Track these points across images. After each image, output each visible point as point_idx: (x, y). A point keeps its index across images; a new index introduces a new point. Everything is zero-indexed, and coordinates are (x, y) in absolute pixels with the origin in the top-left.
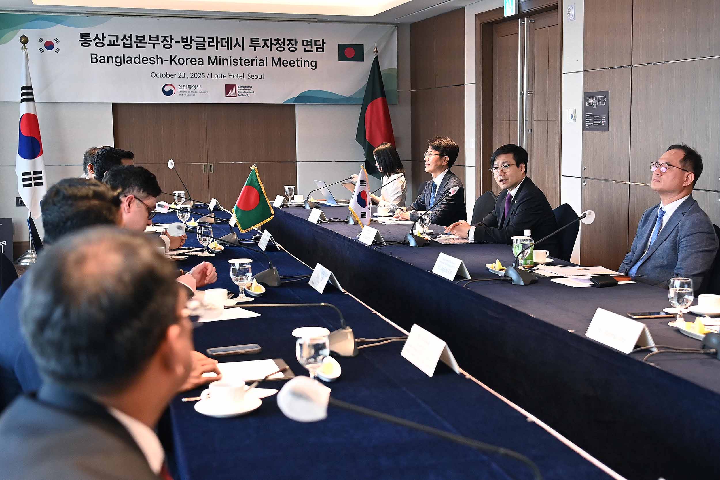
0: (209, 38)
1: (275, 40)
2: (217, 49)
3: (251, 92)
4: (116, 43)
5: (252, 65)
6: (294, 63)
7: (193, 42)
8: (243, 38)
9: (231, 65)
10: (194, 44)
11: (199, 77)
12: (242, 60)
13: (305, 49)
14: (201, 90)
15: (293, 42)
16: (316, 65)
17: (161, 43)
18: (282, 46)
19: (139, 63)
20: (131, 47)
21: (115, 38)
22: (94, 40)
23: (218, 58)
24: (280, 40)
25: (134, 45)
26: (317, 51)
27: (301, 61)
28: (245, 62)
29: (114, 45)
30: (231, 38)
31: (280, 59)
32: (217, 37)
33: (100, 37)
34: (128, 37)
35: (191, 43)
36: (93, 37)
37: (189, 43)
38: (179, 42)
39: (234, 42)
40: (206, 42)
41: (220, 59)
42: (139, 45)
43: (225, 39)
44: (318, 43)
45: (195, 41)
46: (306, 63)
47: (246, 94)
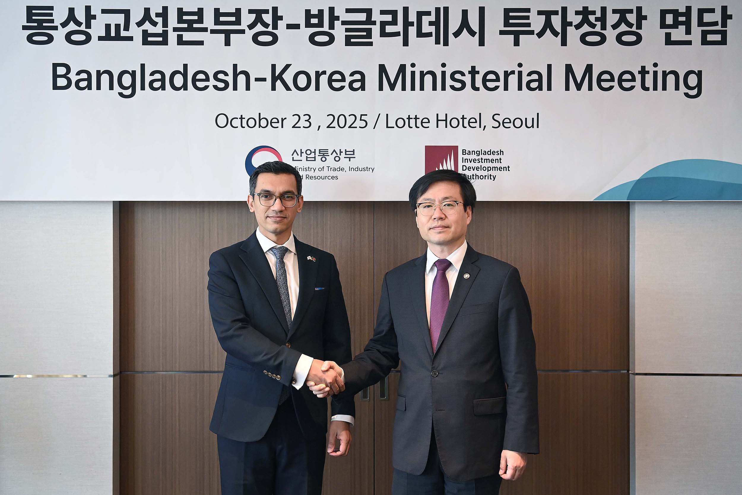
0: (383, 12)
1: (577, 13)
2: (406, 43)
3: (500, 169)
4: (123, 33)
5: (506, 88)
6: (633, 79)
7: (337, 23)
8: (482, 10)
9: (444, 88)
10: (339, 32)
11: (350, 127)
12: (478, 72)
13: (668, 35)
14: (354, 163)
15: (632, 18)
16: (699, 85)
17: (247, 29)
18: (598, 29)
19: (185, 87)
20: (165, 42)
21: (120, 19)
22: (64, 25)
23: (409, 70)
24: (594, 13)
25: (172, 37)
26: (705, 42)
27: (655, 73)
28: (485, 80)
29: (118, 38)
30: (446, 9)
31: (589, 69)
32: (406, 10)
33: (81, 16)
34: (158, 15)
35: (332, 27)
36: (60, 16)
37: (326, 28)
38: (297, 27)
39: (454, 24)
40: (374, 23)
41: (413, 73)
42: (187, 36)
43: (428, 13)
44: (708, 18)
45: (344, 23)
46: (671, 79)
47: (485, 173)
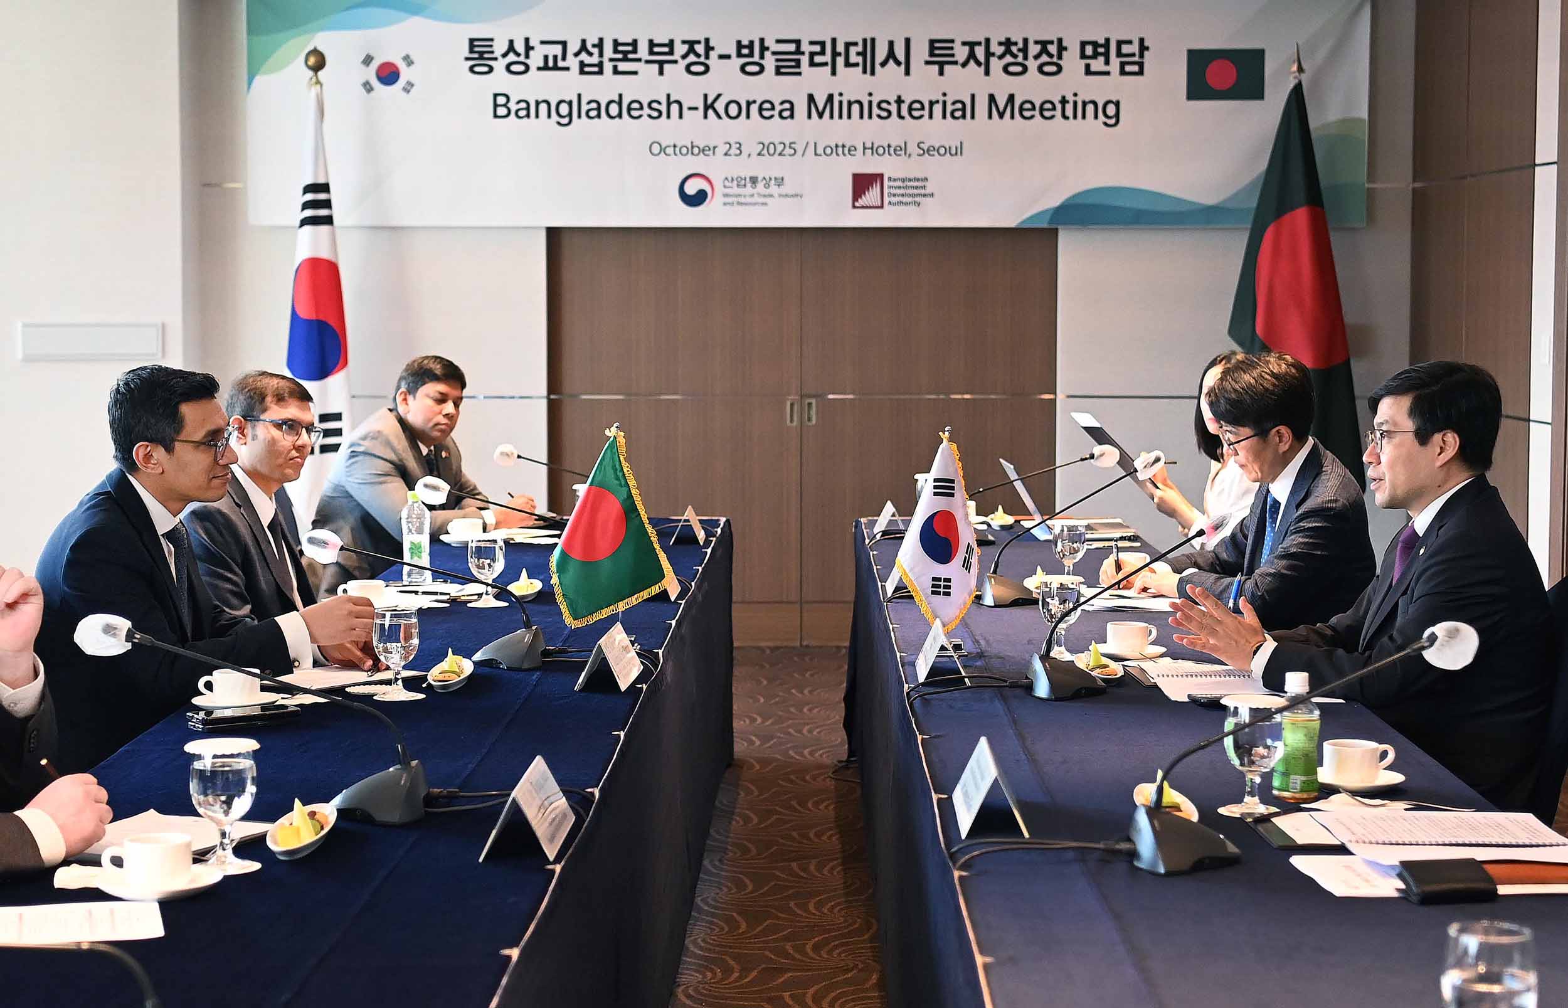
0: (812, 43)
1: (1000, 44)
2: (834, 73)
3: (925, 195)
4: (561, 64)
5: (931, 117)
6: (1054, 108)
7: (767, 54)
8: (908, 41)
9: (870, 117)
10: (770, 62)
11: (780, 154)
12: (903, 102)
13: (1088, 66)
14: (783, 190)
15: (1053, 49)
16: (1117, 115)
17: (680, 60)
18: (1020, 59)
19: (620, 116)
20: (601, 72)
21: (557, 50)
22: (505, 55)
23: (836, 99)
24: (1016, 44)
25: (608, 67)
26: (1123, 72)
27: (1075, 103)
28: (910, 109)
29: (556, 68)
30: (873, 40)
31: (1011, 98)
32: (834, 41)
33: (520, 47)
34: (594, 46)
35: (762, 57)
36: (500, 47)
37: (756, 58)
38: (728, 57)
39: (881, 53)
40: (803, 53)
41: (841, 103)
42: (622, 66)
43: (856, 44)
44: (1126, 49)
45: (774, 53)
46: (1090, 108)
47: (910, 199)
